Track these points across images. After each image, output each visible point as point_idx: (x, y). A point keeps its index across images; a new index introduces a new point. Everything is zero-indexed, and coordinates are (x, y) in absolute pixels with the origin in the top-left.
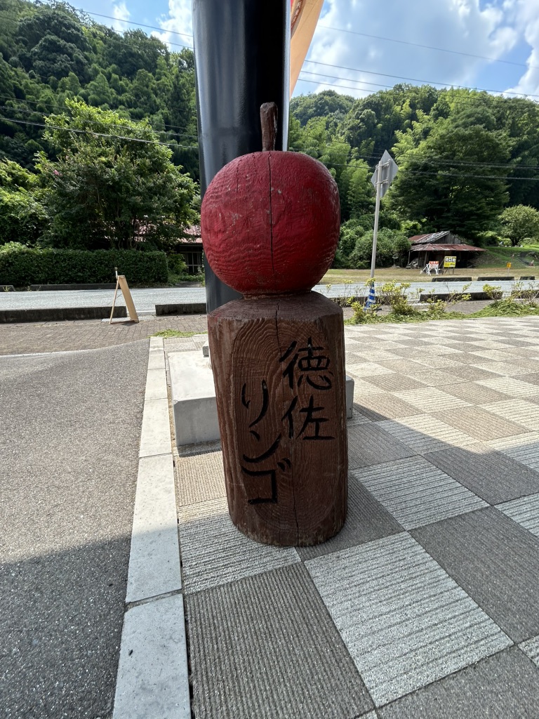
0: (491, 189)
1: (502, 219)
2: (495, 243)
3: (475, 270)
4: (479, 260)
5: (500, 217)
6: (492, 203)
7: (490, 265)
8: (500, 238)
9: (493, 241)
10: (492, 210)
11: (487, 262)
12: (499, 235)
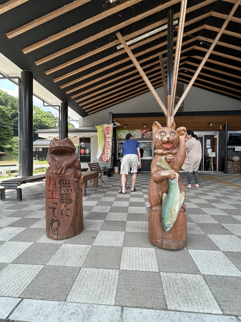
0: (5, 128)
1: (13, 141)
2: (12, 150)
3: (2, 162)
4: (4, 157)
5: (12, 140)
6: (6, 134)
7: (10, 160)
8: (14, 148)
9: (10, 149)
10: (7, 137)
11: (8, 158)
12: (13, 147)
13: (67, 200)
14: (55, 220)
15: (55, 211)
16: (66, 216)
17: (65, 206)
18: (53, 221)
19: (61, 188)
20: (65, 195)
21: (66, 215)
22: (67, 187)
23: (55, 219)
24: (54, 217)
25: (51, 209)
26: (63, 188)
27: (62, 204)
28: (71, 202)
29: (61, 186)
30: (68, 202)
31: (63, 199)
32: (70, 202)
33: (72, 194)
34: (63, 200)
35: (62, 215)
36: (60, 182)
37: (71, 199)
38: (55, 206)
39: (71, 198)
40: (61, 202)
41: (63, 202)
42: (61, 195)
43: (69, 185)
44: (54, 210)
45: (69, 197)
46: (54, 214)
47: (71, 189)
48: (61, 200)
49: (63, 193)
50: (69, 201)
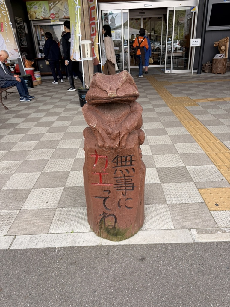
13: (127, 185)
14: (109, 214)
15: (106, 202)
16: (126, 209)
17: (123, 193)
18: (105, 216)
19: (117, 168)
20: (123, 178)
21: (126, 206)
22: (128, 165)
23: (108, 212)
24: (107, 210)
25: (99, 199)
26: (119, 168)
27: (119, 191)
28: (133, 188)
29: (116, 165)
30: (129, 188)
31: (119, 183)
32: (131, 188)
33: (135, 175)
34: (120, 186)
35: (120, 206)
36: (116, 160)
37: (133, 184)
38: (106, 194)
39: (133, 182)
40: (117, 188)
41: (120, 188)
42: (116, 179)
43: (131, 163)
44: (105, 200)
45: (131, 180)
46: (105, 206)
47: (133, 169)
48: (116, 186)
49: (119, 176)
50: (130, 186)
